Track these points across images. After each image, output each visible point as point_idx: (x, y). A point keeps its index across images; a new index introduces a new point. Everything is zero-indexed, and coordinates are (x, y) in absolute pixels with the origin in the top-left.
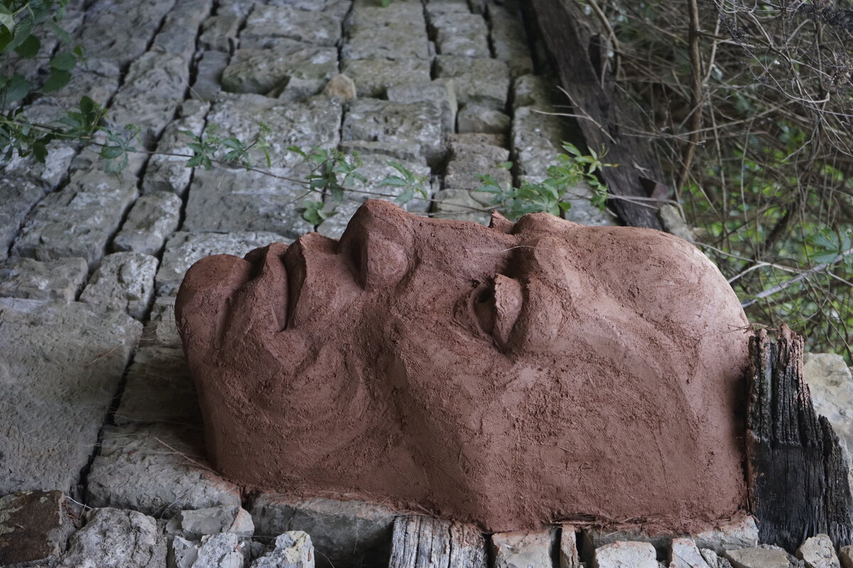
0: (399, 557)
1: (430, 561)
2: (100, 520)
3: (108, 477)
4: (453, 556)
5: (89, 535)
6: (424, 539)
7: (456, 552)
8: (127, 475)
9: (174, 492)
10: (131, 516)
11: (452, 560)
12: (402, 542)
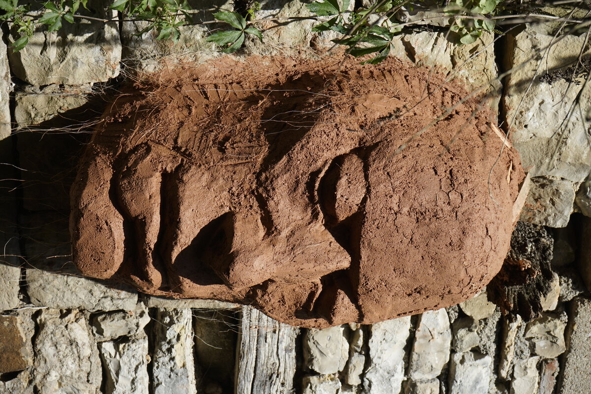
0: (246, 344)
1: (266, 342)
2: (49, 332)
3: (42, 292)
4: (281, 333)
5: (47, 348)
6: (263, 323)
7: (282, 330)
8: (55, 290)
9: (91, 301)
10: (69, 330)
11: (280, 337)
12: (248, 329)
